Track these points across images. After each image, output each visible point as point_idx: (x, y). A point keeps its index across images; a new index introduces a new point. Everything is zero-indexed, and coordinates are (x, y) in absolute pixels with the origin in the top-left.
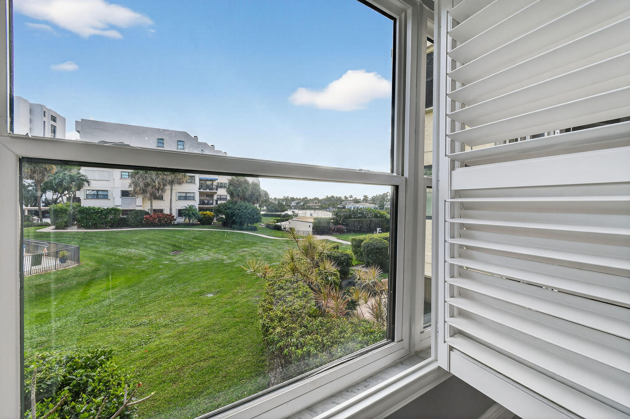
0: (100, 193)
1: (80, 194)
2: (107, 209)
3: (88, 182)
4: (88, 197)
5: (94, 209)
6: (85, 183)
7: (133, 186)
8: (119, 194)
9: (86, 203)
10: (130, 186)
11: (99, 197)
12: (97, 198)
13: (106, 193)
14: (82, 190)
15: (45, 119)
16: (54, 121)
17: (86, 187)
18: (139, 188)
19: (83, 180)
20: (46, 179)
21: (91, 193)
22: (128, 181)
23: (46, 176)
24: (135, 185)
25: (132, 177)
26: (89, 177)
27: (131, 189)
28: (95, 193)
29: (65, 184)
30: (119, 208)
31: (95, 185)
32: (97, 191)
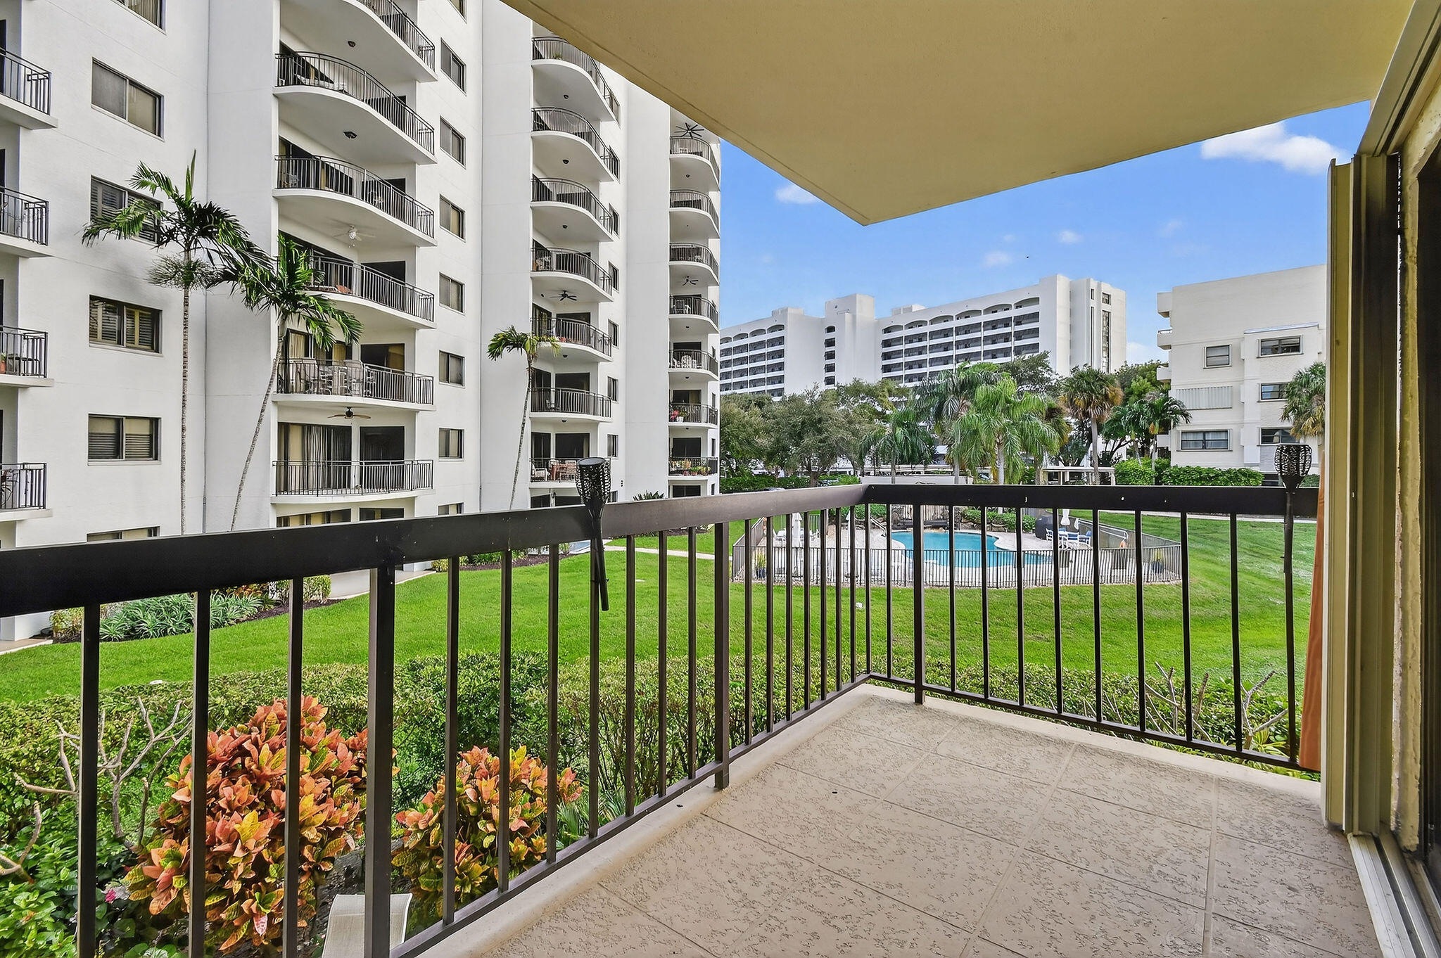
0: (1209, 437)
1: (1169, 440)
2: (1229, 471)
3: (1186, 415)
4: (1184, 446)
5: (1198, 471)
6: (1181, 418)
7: (1292, 417)
8: (1257, 437)
9: (1180, 460)
10: (1285, 416)
11: (1209, 445)
12: (1204, 448)
13: (1223, 437)
14: (1172, 432)
15: (1093, 303)
16: (1108, 302)
17: (1182, 426)
18: (1311, 420)
19: (1175, 412)
20: (1108, 416)
21: (1191, 437)
22: (1280, 406)
23: (1109, 410)
24: (1299, 414)
25: (1291, 395)
26: (1188, 405)
27: (1287, 424)
28: (1200, 437)
29: (1142, 422)
30: (1256, 469)
31: (1200, 421)
32: (1204, 433)
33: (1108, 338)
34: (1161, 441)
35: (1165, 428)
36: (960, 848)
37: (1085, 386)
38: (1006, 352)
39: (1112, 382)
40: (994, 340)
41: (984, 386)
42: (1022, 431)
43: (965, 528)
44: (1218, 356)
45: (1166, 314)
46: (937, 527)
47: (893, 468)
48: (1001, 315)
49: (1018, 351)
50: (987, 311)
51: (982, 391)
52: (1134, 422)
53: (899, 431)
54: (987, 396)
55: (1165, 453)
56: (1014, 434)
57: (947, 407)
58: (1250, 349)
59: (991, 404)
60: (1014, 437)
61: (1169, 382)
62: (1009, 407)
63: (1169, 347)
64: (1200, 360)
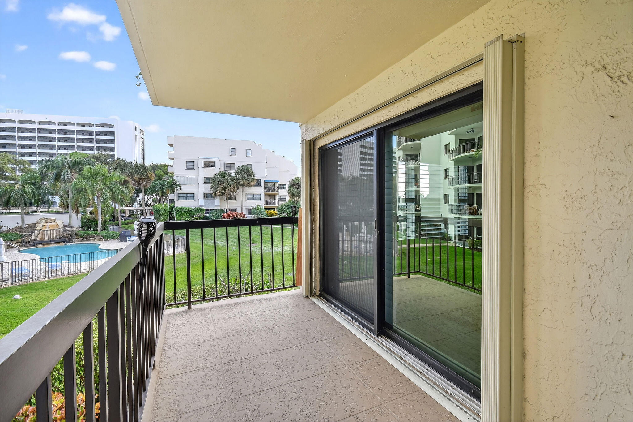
0: (188, 195)
1: (174, 196)
2: (195, 209)
3: (180, 187)
4: (180, 199)
6: (178, 188)
7: (213, 190)
8: (203, 196)
9: (179, 204)
10: (211, 189)
11: (188, 198)
12: (186, 199)
13: (193, 196)
14: (175, 193)
15: (136, 133)
16: (143, 134)
17: (179, 191)
18: (218, 191)
19: (176, 185)
20: (149, 185)
21: (182, 195)
22: (209, 185)
23: (149, 183)
24: (215, 188)
25: (213, 182)
26: (181, 183)
27: (212, 192)
28: (185, 195)
29: (164, 189)
30: (203, 208)
31: (185, 189)
32: (186, 194)
33: (143, 150)
34: (171, 196)
35: (173, 192)
36: (251, 337)
37: (139, 171)
38: (91, 149)
39: (150, 170)
40: (83, 141)
41: (88, 166)
42: (111, 190)
43: (78, 241)
44: (190, 165)
45: (171, 145)
46: (59, 243)
47: (23, 209)
48: (87, 128)
49: (98, 149)
50: (78, 124)
51: (87, 169)
52: (161, 188)
53: (27, 188)
54: (91, 171)
55: (172, 201)
56: (106, 191)
57: (64, 175)
58: (200, 164)
59: (93, 176)
60: (107, 194)
61: (173, 173)
62: (104, 177)
63: (173, 159)
64: (184, 166)
